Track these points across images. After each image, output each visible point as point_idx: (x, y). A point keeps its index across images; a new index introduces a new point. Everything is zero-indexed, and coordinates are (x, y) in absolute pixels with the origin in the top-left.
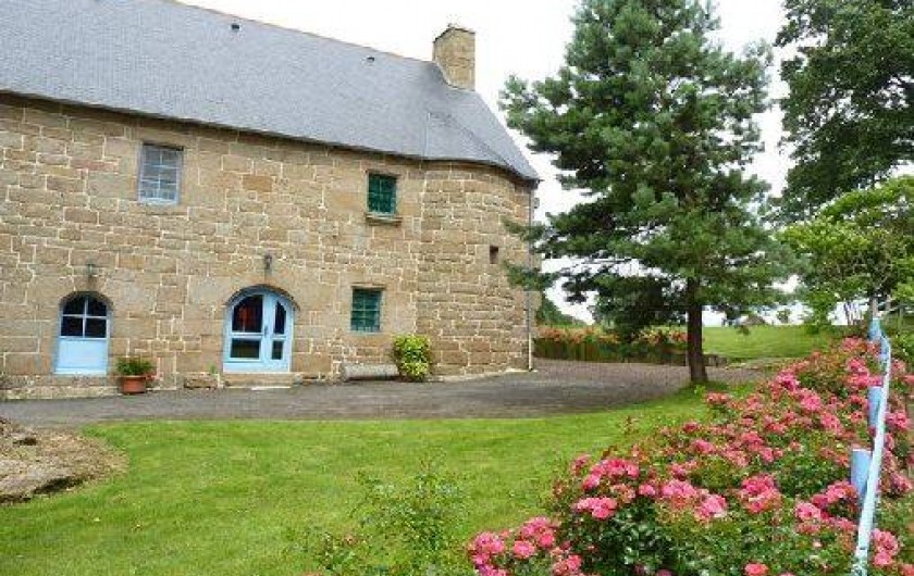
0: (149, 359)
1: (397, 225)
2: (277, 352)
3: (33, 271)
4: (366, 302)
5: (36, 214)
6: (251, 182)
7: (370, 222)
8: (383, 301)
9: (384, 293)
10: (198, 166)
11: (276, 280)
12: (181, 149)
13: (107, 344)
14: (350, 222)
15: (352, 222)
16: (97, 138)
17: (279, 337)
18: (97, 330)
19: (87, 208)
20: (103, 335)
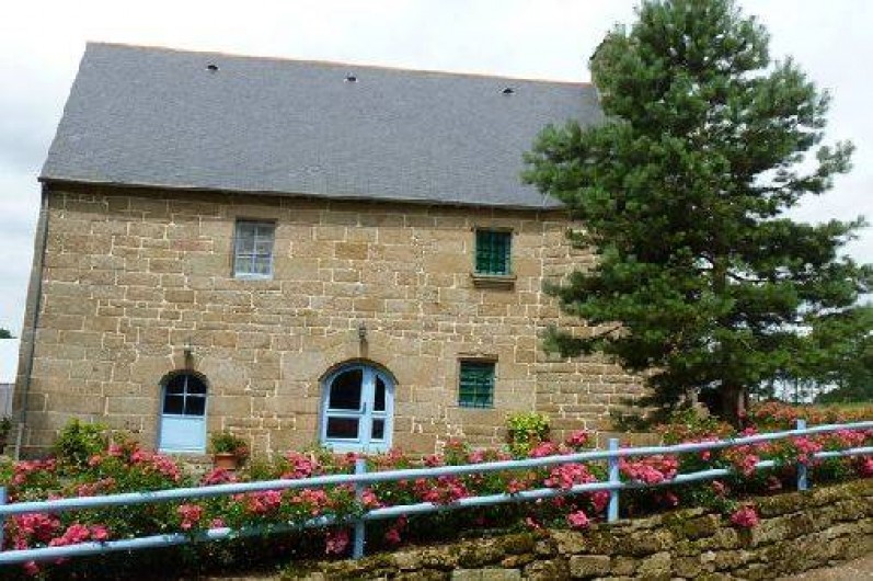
0: (242, 437)
1: (509, 287)
2: (378, 429)
3: (137, 351)
4: (476, 376)
5: (140, 296)
6: (345, 250)
7: (478, 285)
8: (497, 373)
9: (497, 365)
10: (289, 239)
11: (374, 354)
12: (273, 222)
13: (205, 422)
14: (453, 287)
15: (457, 286)
16: (192, 219)
17: (379, 415)
18: (196, 408)
19: (186, 288)
20: (202, 414)
